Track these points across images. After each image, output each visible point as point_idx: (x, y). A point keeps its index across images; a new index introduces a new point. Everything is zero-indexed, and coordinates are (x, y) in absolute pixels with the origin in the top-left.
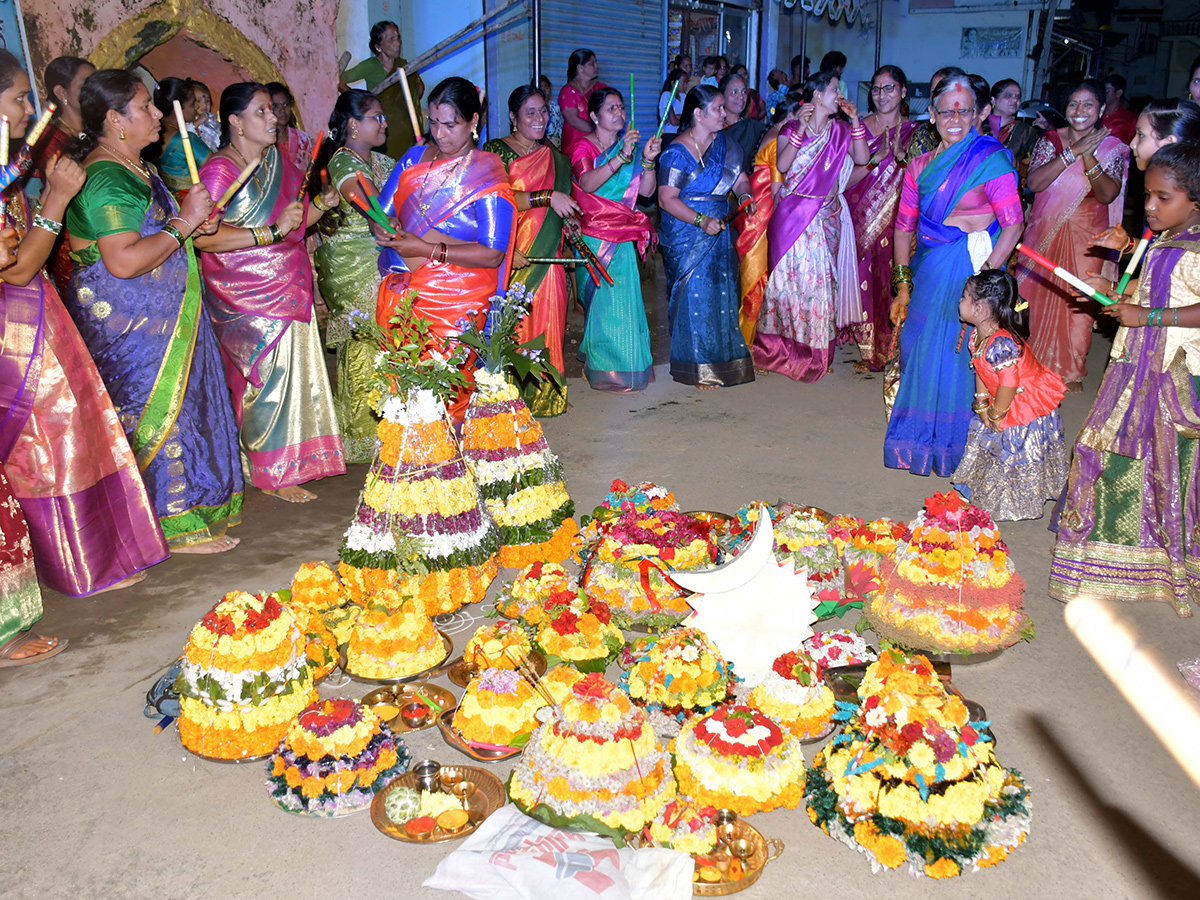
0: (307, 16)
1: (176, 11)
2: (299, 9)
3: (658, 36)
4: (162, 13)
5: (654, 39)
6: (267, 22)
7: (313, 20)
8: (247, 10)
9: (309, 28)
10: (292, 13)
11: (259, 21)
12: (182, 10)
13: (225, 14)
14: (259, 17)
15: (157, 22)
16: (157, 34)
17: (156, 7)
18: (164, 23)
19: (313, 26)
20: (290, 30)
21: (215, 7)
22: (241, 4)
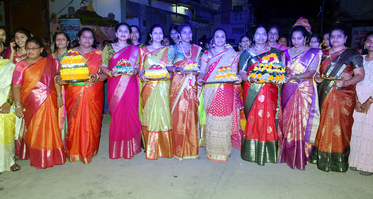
2: (112, 30)
11: (107, 32)
20: (111, 33)
21: (101, 30)
22: (104, 29)
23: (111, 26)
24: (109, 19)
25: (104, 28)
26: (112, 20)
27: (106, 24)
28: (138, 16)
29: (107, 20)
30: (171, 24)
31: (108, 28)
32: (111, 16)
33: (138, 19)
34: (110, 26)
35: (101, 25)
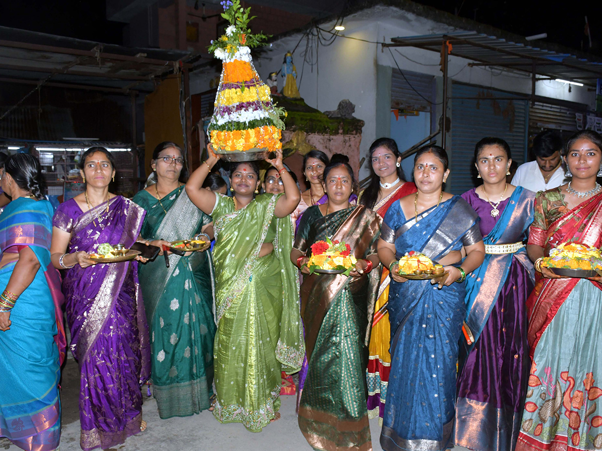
0: (348, 144)
1: (295, 145)
2: (344, 142)
3: (522, 146)
4: (290, 145)
5: (520, 148)
6: (331, 147)
7: (350, 146)
8: (323, 142)
9: (348, 149)
10: (341, 143)
11: (327, 147)
12: (297, 144)
13: (314, 145)
14: (327, 145)
15: (288, 149)
16: (287, 153)
17: (288, 143)
18: (290, 149)
19: (350, 148)
20: (340, 149)
21: (311, 142)
22: (321, 141)
23: (341, 131)
24: (340, 116)
25: (322, 137)
26: (347, 116)
27: (325, 129)
28: (429, 108)
29: (330, 118)
30: (530, 127)
31: (332, 137)
32: (343, 107)
33: (429, 114)
34: (336, 133)
35: (311, 130)
